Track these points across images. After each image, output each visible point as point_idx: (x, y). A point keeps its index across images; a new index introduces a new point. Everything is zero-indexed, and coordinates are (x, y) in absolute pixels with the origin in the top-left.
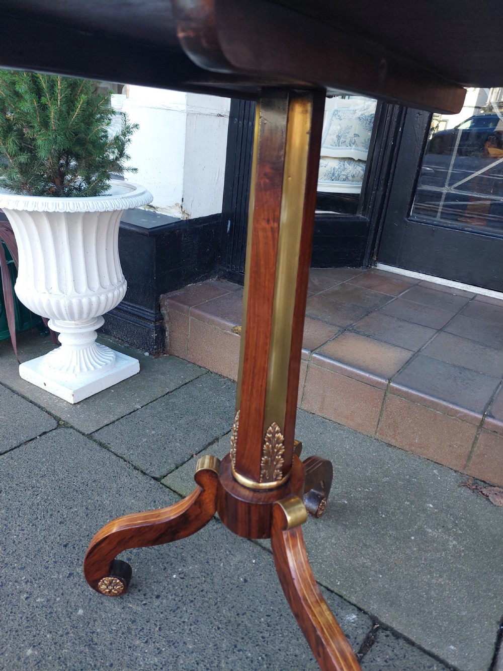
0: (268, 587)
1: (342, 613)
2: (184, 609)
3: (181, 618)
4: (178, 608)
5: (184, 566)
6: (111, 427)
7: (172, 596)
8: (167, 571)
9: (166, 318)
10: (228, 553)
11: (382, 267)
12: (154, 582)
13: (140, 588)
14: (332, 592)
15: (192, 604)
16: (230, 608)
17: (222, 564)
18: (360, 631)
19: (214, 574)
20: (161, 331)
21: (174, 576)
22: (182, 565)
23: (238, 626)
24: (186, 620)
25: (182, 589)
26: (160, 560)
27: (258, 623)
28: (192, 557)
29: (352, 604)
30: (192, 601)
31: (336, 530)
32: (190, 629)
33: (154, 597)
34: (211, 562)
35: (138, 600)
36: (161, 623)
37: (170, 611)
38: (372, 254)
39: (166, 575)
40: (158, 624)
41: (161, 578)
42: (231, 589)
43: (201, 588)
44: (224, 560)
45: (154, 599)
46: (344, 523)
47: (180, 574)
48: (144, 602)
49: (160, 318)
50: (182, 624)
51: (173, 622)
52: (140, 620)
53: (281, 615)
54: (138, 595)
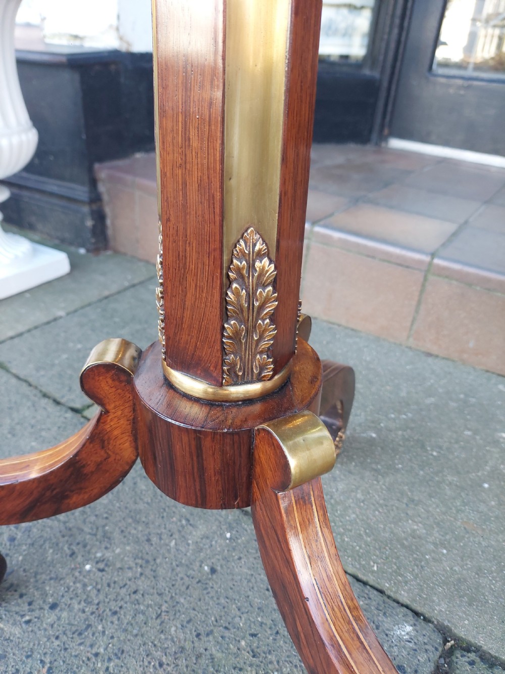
0: (253, 580)
1: (386, 623)
2: (100, 628)
3: (92, 646)
4: (89, 626)
5: (106, 548)
6: (16, 341)
7: (79, 603)
8: (77, 557)
9: (105, 197)
10: (184, 522)
11: (396, 144)
12: (51, 579)
13: (24, 591)
14: (365, 583)
15: (115, 619)
16: (185, 623)
17: (173, 543)
18: (422, 657)
19: (158, 561)
20: (100, 217)
21: (88, 567)
22: (103, 546)
23: (197, 659)
24: (102, 650)
25: (99, 590)
26: (66, 538)
27: (235, 650)
28: (122, 531)
29: (402, 605)
30: (115, 613)
31: (362, 478)
32: (107, 669)
33: (47, 607)
34: (155, 539)
35: (17, 613)
36: (53, 660)
37: (74, 633)
38: (382, 126)
39: (73, 566)
40: (47, 660)
41: (63, 571)
42: (188, 588)
43: (134, 588)
44: (176, 536)
45: (46, 612)
46: (374, 466)
47: (97, 563)
48: (27, 618)
49: (96, 199)
50: (94, 659)
51: (76, 656)
52: (14, 654)
53: (277, 633)
54: (19, 605)
